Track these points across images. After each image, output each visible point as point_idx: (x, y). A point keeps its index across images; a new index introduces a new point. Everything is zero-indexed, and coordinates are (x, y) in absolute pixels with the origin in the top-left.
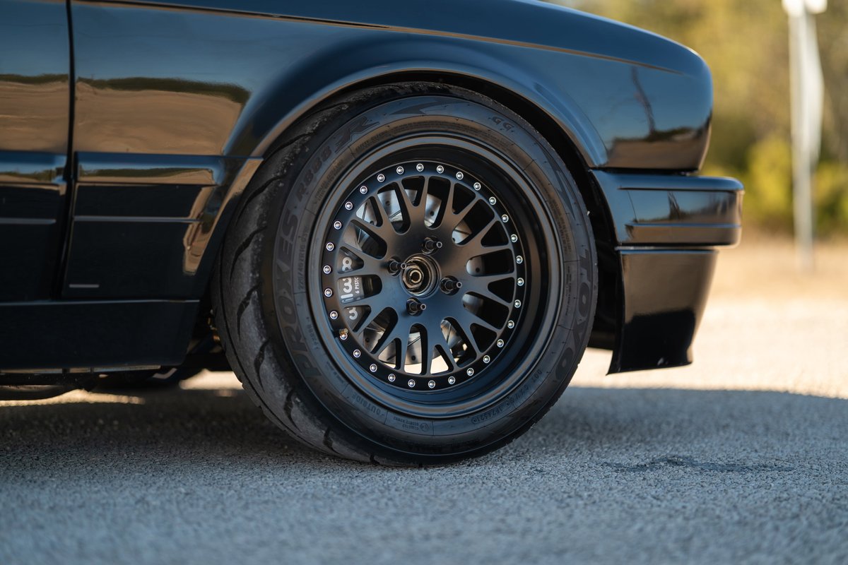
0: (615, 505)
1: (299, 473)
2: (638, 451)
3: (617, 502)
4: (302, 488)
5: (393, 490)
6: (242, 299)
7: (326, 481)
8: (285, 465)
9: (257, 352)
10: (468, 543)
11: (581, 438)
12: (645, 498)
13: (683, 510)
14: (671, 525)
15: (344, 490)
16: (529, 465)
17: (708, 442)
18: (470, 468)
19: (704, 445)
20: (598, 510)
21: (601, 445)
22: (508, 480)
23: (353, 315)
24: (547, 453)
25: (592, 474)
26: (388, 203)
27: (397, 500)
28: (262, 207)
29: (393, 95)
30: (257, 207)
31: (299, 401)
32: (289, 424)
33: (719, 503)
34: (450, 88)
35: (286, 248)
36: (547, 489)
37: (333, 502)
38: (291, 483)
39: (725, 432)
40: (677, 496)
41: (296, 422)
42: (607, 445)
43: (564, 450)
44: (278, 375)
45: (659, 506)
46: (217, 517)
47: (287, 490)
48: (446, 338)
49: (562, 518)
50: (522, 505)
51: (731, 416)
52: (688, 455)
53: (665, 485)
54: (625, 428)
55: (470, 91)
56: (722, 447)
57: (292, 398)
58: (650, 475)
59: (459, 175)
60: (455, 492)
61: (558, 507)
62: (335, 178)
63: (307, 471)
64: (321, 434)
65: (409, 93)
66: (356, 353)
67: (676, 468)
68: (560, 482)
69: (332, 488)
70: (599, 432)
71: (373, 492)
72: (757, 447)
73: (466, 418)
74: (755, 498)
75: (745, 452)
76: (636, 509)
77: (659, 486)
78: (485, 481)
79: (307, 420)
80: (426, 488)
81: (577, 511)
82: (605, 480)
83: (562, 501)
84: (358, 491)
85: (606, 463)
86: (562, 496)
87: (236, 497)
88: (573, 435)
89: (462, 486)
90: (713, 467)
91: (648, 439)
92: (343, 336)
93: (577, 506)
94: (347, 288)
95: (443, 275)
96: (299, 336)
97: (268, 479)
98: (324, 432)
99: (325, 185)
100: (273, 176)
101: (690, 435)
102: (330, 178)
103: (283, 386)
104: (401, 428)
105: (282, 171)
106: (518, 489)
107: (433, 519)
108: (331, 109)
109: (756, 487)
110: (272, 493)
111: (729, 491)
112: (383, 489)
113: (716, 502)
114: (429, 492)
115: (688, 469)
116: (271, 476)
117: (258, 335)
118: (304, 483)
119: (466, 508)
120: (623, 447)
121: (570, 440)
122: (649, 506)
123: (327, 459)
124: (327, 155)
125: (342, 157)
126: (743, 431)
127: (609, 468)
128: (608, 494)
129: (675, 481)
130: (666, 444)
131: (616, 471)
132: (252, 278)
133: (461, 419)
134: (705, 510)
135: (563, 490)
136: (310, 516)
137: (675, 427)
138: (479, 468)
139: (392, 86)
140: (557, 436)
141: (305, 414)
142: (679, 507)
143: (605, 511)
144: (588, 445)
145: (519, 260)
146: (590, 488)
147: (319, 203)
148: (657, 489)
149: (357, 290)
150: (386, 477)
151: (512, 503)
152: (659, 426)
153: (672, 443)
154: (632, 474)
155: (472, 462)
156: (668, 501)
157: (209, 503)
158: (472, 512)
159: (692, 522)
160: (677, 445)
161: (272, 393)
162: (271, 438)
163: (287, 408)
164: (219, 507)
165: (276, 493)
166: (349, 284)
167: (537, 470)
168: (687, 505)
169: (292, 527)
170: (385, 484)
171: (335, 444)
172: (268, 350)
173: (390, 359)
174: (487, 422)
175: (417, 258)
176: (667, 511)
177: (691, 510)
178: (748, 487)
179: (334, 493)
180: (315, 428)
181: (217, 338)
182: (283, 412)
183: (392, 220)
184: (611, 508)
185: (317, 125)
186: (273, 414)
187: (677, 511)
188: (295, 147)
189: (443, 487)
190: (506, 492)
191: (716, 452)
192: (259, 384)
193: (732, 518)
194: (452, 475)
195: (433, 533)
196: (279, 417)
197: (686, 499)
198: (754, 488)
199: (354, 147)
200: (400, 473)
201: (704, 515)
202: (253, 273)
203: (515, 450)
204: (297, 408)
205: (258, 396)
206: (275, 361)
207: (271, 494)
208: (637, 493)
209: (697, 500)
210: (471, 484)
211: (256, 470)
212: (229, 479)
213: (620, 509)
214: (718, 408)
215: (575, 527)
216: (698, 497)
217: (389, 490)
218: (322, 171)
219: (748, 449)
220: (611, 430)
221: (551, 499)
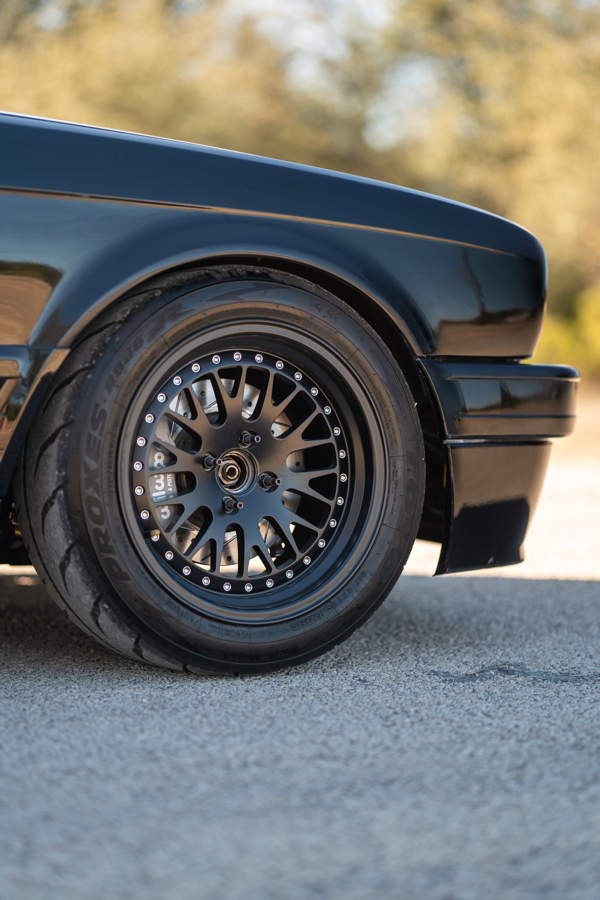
0: (444, 724)
1: (106, 683)
2: (467, 657)
3: (446, 720)
4: (110, 702)
5: (207, 704)
6: (47, 498)
7: (136, 693)
8: (91, 674)
9: (63, 554)
10: (289, 771)
11: (406, 640)
12: (475, 715)
13: (516, 730)
14: (503, 749)
15: (155, 703)
16: (352, 673)
17: (540, 646)
18: (288, 677)
19: (536, 650)
20: (426, 730)
21: (427, 649)
22: (330, 693)
23: (165, 513)
24: (370, 659)
25: (418, 685)
26: (203, 393)
27: (212, 716)
28: (69, 400)
29: (209, 280)
30: (64, 400)
31: (107, 607)
32: (96, 630)
33: (553, 722)
34: (270, 272)
35: (94, 445)
36: (372, 703)
37: (143, 719)
38: (98, 696)
39: (557, 633)
40: (509, 713)
41: (104, 629)
42: (433, 649)
43: (387, 655)
44: (85, 579)
45: (490, 725)
46: (20, 738)
47: (95, 704)
48: (264, 538)
49: (389, 742)
50: (345, 723)
51: (564, 613)
52: (520, 661)
53: (496, 699)
54: (452, 628)
55: (291, 275)
56: (555, 652)
57: (100, 604)
58: (480, 686)
59: (279, 365)
60: (273, 708)
61: (384, 726)
62: (148, 369)
63: (115, 681)
64: (131, 641)
65: (227, 278)
66: (169, 555)
67: (507, 677)
68: (385, 695)
69: (142, 702)
70: (424, 633)
71: (185, 707)
72: (592, 652)
73: (284, 625)
74: (592, 715)
75: (580, 658)
76: (466, 728)
77: (489, 700)
78: (305, 693)
79: (116, 627)
80: (243, 702)
81: (403, 730)
82: (432, 692)
83: (387, 718)
84: (171, 705)
85: (433, 671)
86: (388, 712)
87: (40, 713)
88: (396, 636)
89: (281, 699)
90: (546, 676)
91: (477, 642)
92: (155, 537)
93: (403, 726)
94: (159, 485)
95: (261, 471)
96: (106, 537)
97: (73, 691)
98: (134, 640)
99: (136, 376)
100: (81, 367)
101: (521, 637)
102: (142, 369)
103: (90, 592)
104: (215, 635)
105: (91, 362)
106: (340, 704)
107: (251, 741)
108: (144, 295)
109: (592, 701)
110: (78, 708)
111: (564, 706)
112: (196, 702)
113: (550, 720)
114: (246, 707)
115: (520, 679)
116: (77, 686)
117: (63, 536)
118: (112, 695)
119: (285, 727)
120: (451, 651)
121: (394, 643)
122: (480, 724)
123: (136, 666)
124: (138, 345)
125: (155, 347)
126: (577, 632)
127: (436, 677)
128: (436, 710)
129: (507, 694)
130: (495, 648)
131: (444, 681)
132: (58, 476)
133: (280, 626)
134: (539, 730)
135: (388, 705)
136: (119, 737)
137: (505, 626)
138: (298, 677)
139: (209, 269)
140: (381, 638)
141: (114, 620)
142: (511, 726)
143: (433, 731)
144: (413, 648)
145: (342, 454)
146: (417, 702)
147: (131, 395)
148: (487, 704)
149: (169, 487)
150: (200, 688)
151: (334, 721)
152: (488, 624)
153: (501, 647)
154: (461, 684)
155: (291, 670)
156: (499, 718)
157: (10, 720)
158: (292, 732)
159: (526, 745)
160: (508, 650)
161: (78, 598)
162: (75, 639)
163: (95, 614)
164: (22, 725)
165: (83, 707)
166: (161, 480)
167: (360, 680)
168: (520, 723)
169: (100, 750)
170: (199, 697)
171: (145, 653)
172: (74, 553)
173: (204, 561)
174: (307, 628)
175: (234, 453)
176: (498, 731)
177: (524, 730)
178: (584, 702)
179: (145, 708)
180: (125, 636)
181: (18, 533)
182: (90, 618)
183: (207, 411)
184: (439, 727)
185: (128, 313)
186: (79, 619)
187: (509, 731)
188: (105, 336)
189: (260, 701)
190: (327, 706)
191: (549, 658)
192: (64, 588)
193: (567, 740)
194: (270, 686)
195: (252, 759)
196: (86, 622)
197: (519, 716)
198: (590, 703)
199: (168, 336)
200: (214, 683)
201: (538, 737)
202: (59, 470)
203: (337, 655)
204: (105, 615)
205: (64, 600)
206: (82, 564)
207: (76, 708)
208: (467, 708)
209: (530, 717)
210: (291, 697)
211: (61, 680)
212: (32, 690)
213: (450, 728)
214: (549, 602)
215: (402, 751)
216: (531, 714)
217: (203, 704)
218: (133, 361)
219: (583, 654)
220: (437, 630)
221: (376, 715)
